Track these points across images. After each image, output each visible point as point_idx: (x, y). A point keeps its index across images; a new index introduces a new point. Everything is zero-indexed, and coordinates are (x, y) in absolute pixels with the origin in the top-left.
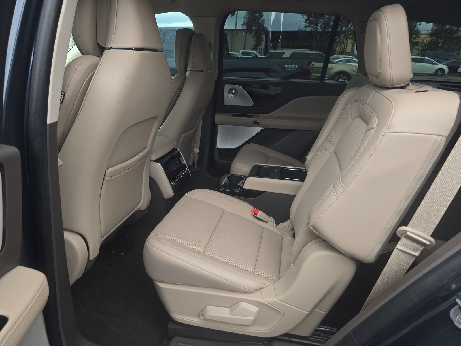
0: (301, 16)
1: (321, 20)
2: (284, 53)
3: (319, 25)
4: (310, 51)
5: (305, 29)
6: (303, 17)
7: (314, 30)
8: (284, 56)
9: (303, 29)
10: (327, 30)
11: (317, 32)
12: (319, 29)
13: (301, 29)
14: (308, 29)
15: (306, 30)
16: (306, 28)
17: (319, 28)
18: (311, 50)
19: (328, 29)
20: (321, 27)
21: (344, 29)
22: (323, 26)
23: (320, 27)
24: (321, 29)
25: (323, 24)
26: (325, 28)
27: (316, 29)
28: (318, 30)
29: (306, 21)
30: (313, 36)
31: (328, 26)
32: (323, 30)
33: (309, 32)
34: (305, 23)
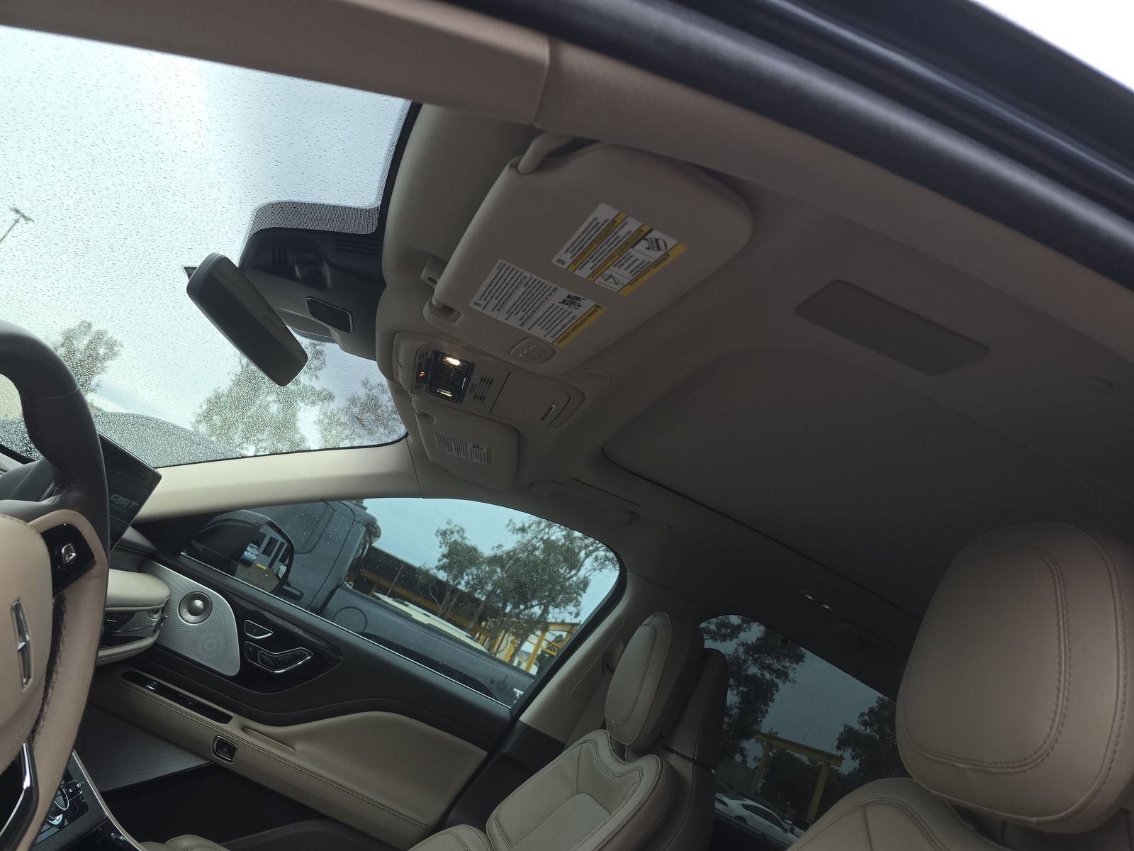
0: (438, 543)
1: (473, 569)
3: (466, 578)
4: (467, 636)
5: (435, 571)
6: (440, 547)
7: (451, 583)
9: (432, 569)
10: (477, 595)
11: (455, 590)
12: (462, 587)
13: (427, 567)
14: (442, 575)
15: (436, 573)
16: (438, 570)
17: (463, 583)
18: (469, 635)
19: (480, 593)
20: (467, 583)
21: (508, 609)
22: (472, 583)
23: (465, 582)
24: (466, 586)
25: (473, 579)
26: (474, 588)
27: (456, 582)
28: (459, 587)
29: (444, 556)
30: (445, 595)
31: (482, 589)
32: (469, 591)
33: (439, 582)
34: (439, 560)
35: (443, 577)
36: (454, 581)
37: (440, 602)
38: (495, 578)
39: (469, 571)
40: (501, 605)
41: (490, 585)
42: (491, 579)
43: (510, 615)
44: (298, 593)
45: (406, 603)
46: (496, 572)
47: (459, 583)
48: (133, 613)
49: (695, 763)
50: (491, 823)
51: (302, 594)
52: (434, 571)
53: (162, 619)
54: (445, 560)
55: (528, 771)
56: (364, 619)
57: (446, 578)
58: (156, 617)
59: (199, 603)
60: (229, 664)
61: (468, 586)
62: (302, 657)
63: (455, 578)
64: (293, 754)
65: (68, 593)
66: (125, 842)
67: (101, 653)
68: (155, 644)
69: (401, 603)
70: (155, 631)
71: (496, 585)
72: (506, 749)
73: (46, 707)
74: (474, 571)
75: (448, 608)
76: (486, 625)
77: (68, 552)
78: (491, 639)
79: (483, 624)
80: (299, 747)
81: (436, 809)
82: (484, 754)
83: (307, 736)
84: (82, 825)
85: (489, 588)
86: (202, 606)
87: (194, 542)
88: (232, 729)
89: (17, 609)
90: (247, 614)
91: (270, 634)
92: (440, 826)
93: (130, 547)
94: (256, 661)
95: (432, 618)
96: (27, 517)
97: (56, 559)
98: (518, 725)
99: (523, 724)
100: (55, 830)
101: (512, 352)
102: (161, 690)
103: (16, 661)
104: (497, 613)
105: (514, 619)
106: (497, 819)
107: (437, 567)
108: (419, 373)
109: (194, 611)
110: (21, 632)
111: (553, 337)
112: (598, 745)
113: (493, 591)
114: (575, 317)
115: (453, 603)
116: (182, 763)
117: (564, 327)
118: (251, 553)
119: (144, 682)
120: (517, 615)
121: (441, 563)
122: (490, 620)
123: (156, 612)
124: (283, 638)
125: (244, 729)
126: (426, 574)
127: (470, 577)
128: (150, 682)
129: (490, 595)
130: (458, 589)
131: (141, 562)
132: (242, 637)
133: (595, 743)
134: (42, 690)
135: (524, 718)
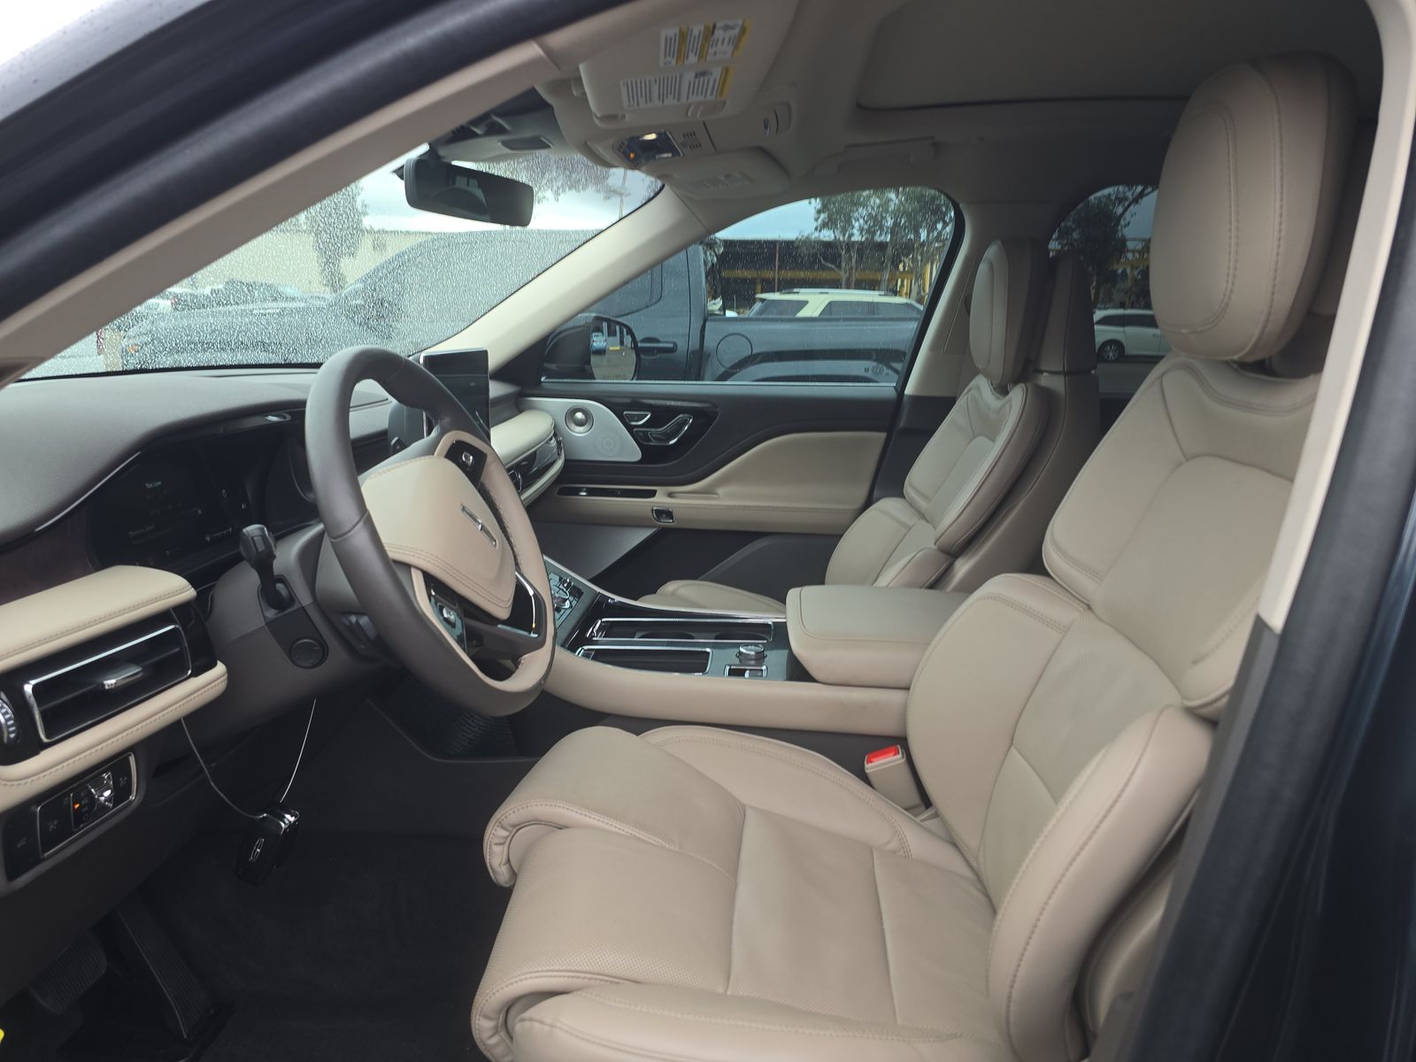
1: (860, 210)
2: (804, 303)
3: (857, 225)
5: (817, 234)
7: (841, 239)
8: (803, 313)
9: (812, 233)
10: (878, 238)
11: (850, 245)
12: (857, 237)
13: (806, 234)
14: (827, 235)
15: (819, 236)
16: (820, 231)
17: (855, 231)
19: (881, 235)
20: (861, 230)
22: (866, 227)
23: (858, 230)
24: (861, 234)
25: (866, 221)
26: (871, 232)
27: (847, 235)
28: (853, 239)
29: (819, 212)
30: (840, 255)
31: (881, 228)
32: (867, 239)
33: (827, 245)
34: (816, 220)
35: (829, 236)
36: (844, 235)
37: (839, 267)
38: (892, 207)
39: (856, 215)
40: (912, 237)
41: (889, 219)
42: (887, 211)
43: (929, 243)
44: (671, 345)
45: (795, 290)
46: (891, 200)
47: (852, 235)
48: (535, 452)
49: (1065, 374)
50: (908, 489)
51: (675, 344)
52: (815, 236)
53: (559, 443)
54: (823, 216)
55: (928, 433)
56: (747, 341)
57: (833, 237)
58: (553, 443)
59: (579, 415)
60: (633, 453)
61: (864, 233)
62: (685, 422)
63: (844, 230)
64: (718, 499)
65: (484, 479)
66: (619, 602)
67: (523, 497)
68: (566, 461)
69: (789, 293)
70: (559, 455)
71: (895, 215)
72: (902, 423)
73: (515, 549)
74: (862, 211)
75: (852, 269)
76: (904, 267)
77: (467, 458)
78: (917, 280)
79: (901, 267)
80: (721, 491)
81: (861, 493)
82: (883, 435)
83: (723, 481)
84: (586, 600)
85: (889, 222)
86: (584, 417)
87: (546, 365)
88: (661, 499)
89: (464, 509)
90: (622, 407)
91: (649, 416)
92: (869, 503)
93: (500, 400)
94: (650, 441)
95: (832, 293)
96: (430, 451)
97: (463, 466)
98: (905, 399)
99: (910, 397)
100: (568, 612)
101: (689, 114)
102: (591, 492)
103: (483, 535)
104: (908, 248)
105: (936, 245)
106: (910, 485)
107: (816, 229)
108: (628, 157)
109: (580, 423)
110: (474, 519)
111: (712, 94)
112: (981, 390)
113: (896, 224)
114: (715, 81)
115: (854, 261)
116: (638, 537)
117: (713, 88)
118: (598, 341)
119: (576, 492)
120: (938, 239)
121: (820, 221)
122: (906, 260)
123: (551, 439)
124: (662, 414)
125: (670, 495)
126: (807, 242)
127: (861, 221)
128: (581, 490)
129: (894, 231)
130: (854, 242)
131: (515, 406)
132: (630, 428)
133: (978, 388)
134: (506, 542)
135: (909, 390)
